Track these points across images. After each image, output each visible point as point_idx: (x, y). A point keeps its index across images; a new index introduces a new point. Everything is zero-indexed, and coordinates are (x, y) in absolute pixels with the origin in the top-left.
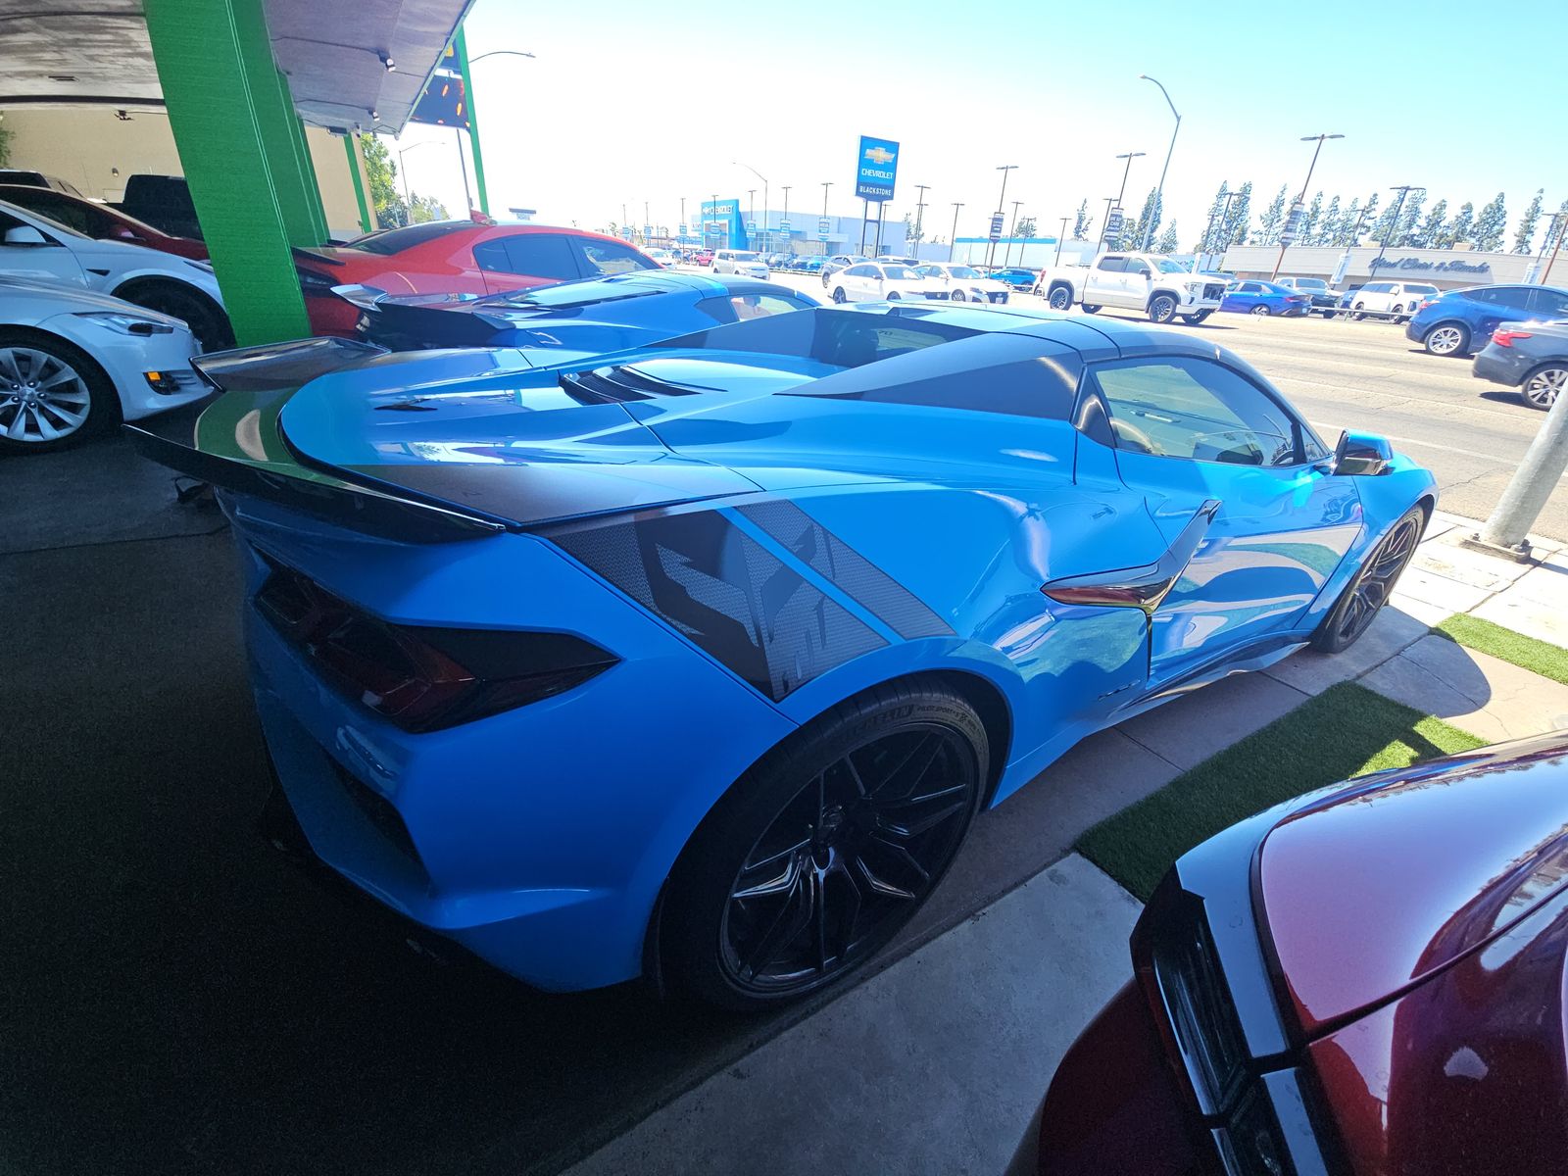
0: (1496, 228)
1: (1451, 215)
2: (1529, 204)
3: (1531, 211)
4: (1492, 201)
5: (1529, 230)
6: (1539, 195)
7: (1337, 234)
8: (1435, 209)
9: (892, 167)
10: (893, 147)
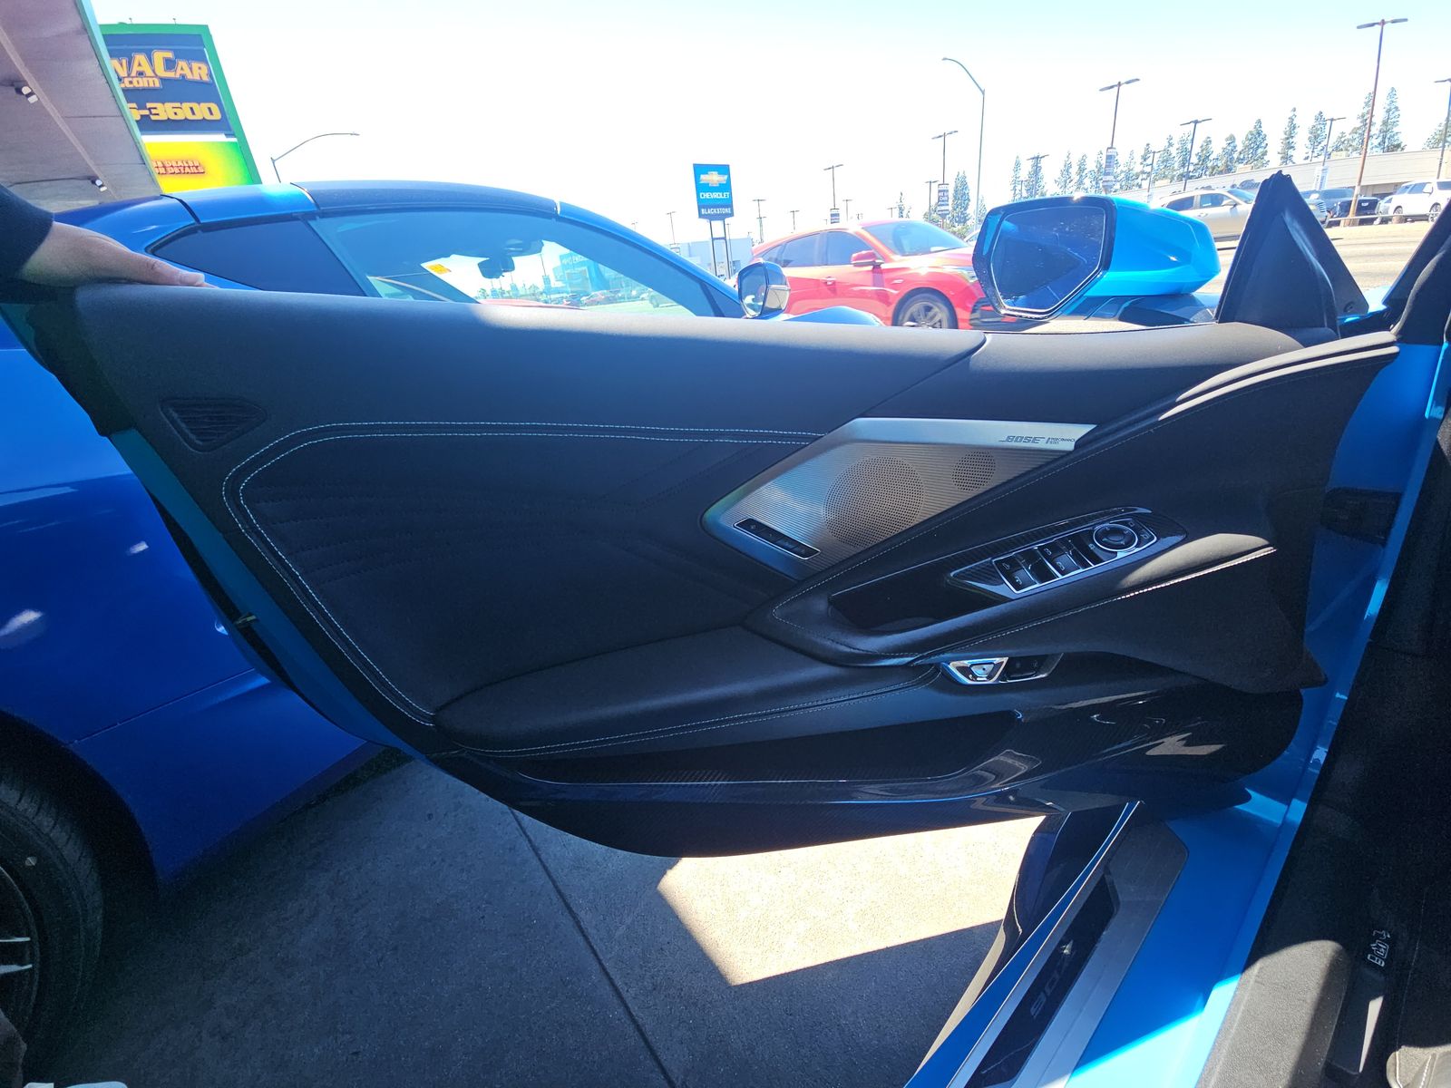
0: (1260, 150)
1: (1217, 148)
2: (1284, 124)
3: (1288, 129)
4: (1252, 129)
5: (1290, 146)
6: (1293, 113)
7: (1123, 183)
8: (1202, 147)
9: (726, 187)
10: (724, 169)
